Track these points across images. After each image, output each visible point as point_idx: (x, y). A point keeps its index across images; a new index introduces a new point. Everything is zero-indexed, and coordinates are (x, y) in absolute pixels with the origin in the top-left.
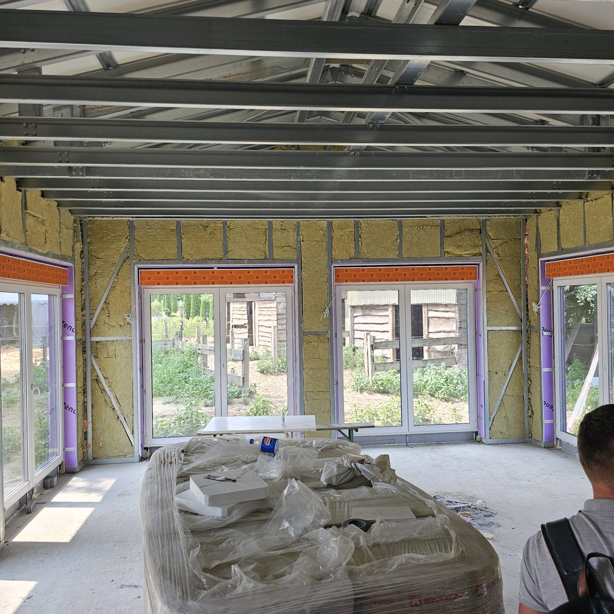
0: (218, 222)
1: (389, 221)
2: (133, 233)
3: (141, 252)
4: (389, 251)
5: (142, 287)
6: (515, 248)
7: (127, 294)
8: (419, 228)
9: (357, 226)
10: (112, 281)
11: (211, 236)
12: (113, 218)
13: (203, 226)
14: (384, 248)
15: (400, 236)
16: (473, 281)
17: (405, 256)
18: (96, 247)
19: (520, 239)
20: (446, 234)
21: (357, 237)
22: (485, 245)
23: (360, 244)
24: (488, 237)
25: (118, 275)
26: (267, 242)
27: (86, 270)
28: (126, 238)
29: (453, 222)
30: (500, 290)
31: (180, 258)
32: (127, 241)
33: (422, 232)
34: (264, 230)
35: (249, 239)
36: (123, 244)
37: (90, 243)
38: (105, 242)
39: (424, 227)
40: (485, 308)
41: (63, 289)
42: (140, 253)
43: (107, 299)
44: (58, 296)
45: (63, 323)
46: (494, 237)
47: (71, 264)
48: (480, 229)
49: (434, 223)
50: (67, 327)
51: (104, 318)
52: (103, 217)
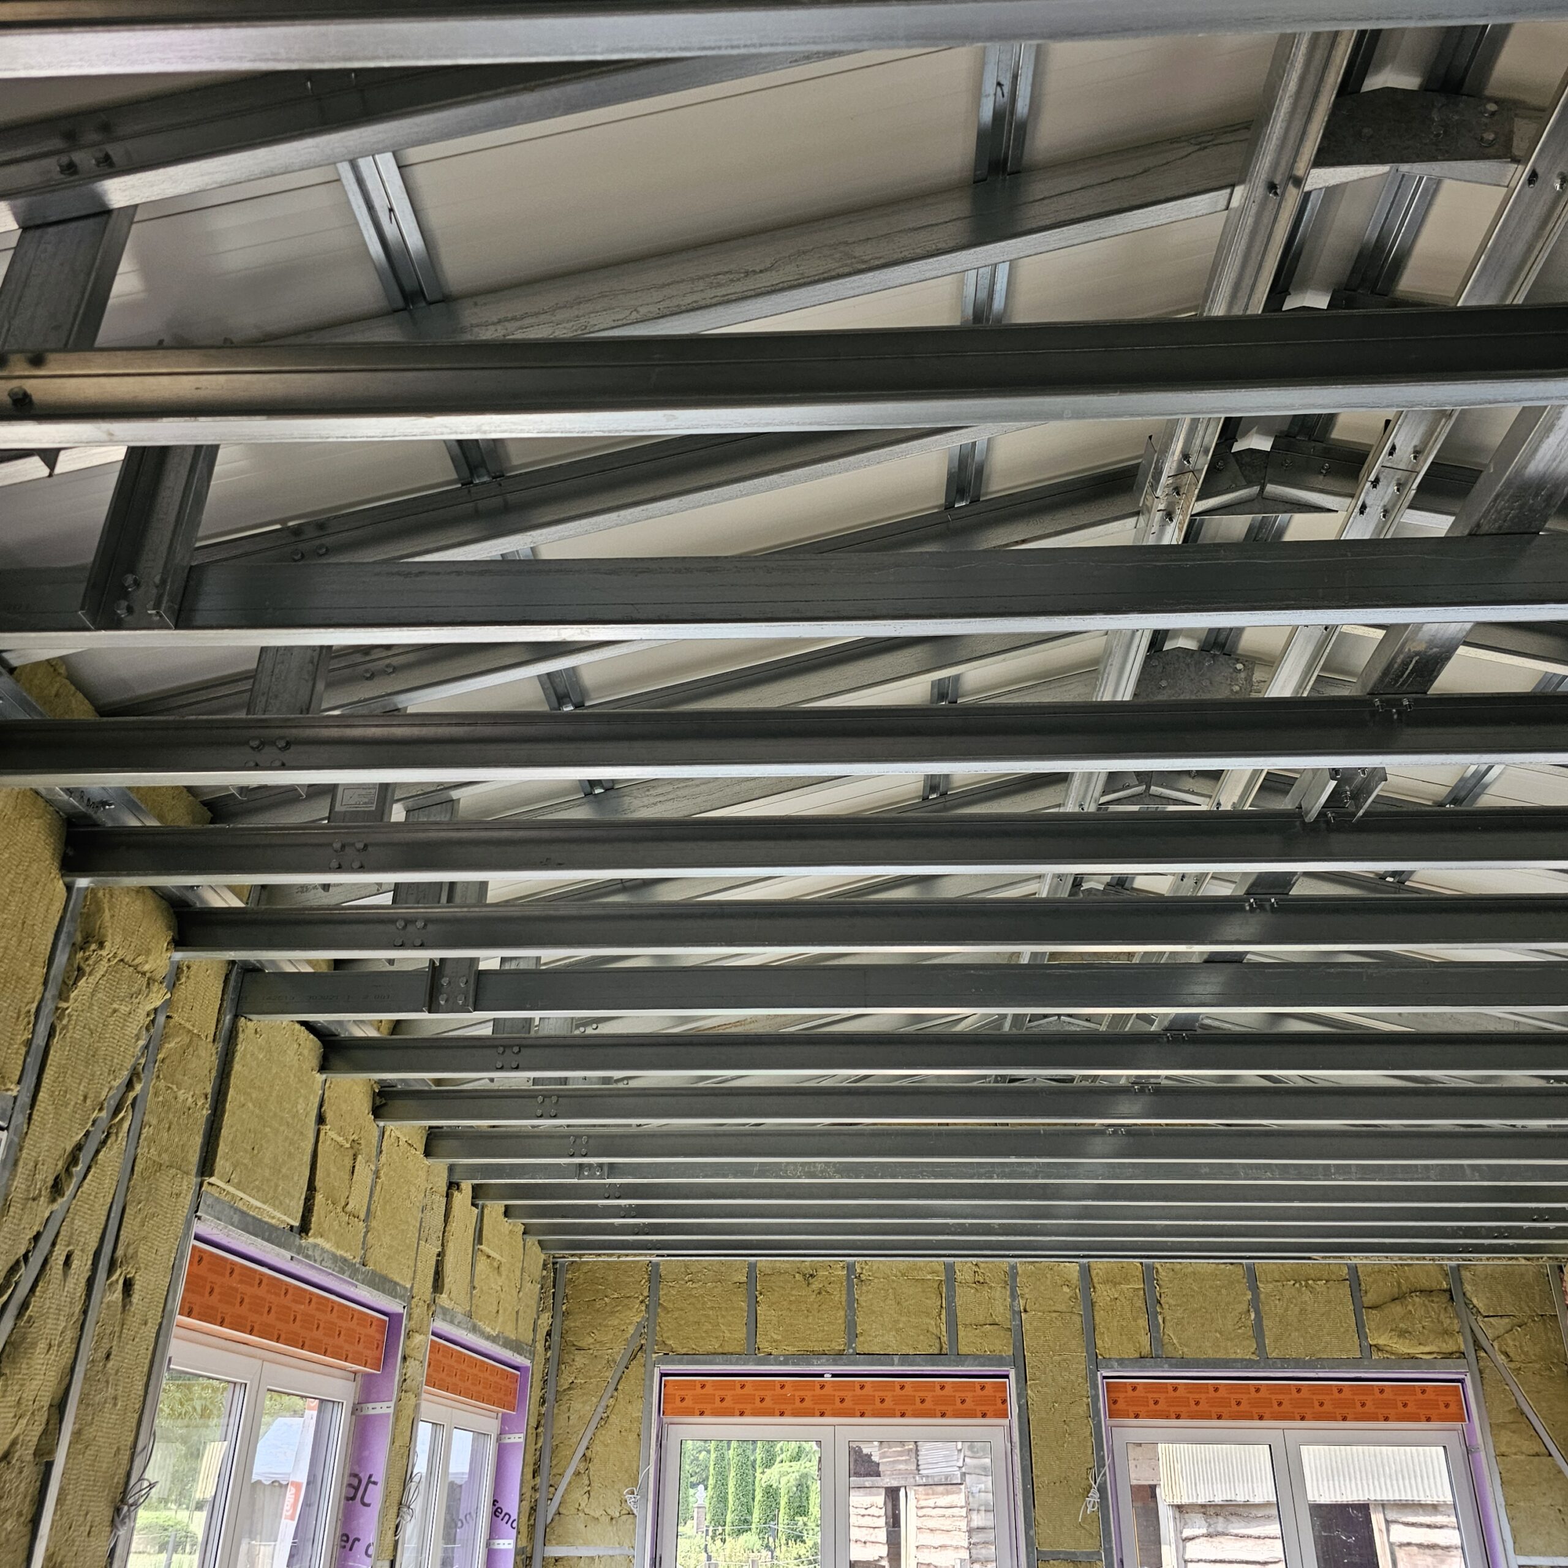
0: (835, 1266)
1: (1223, 1266)
2: (658, 1289)
3: (669, 1334)
4: (1232, 1340)
5: (665, 1420)
6: (1548, 1339)
7: (632, 1437)
8: (1297, 1285)
9: (1149, 1276)
10: (603, 1404)
11: (820, 1297)
12: (619, 1257)
13: (804, 1275)
14: (1220, 1333)
15: (1255, 1303)
16: (1458, 1425)
17: (1274, 1355)
18: (578, 1324)
19: (1556, 1316)
20: (1368, 1300)
21: (1152, 1304)
22: (1468, 1331)
23: (1161, 1321)
24: (1474, 1310)
25: (616, 1389)
26: (944, 1312)
27: (551, 1378)
28: (642, 1302)
29: (1379, 1271)
30: (1532, 1452)
31: (752, 1352)
32: (644, 1308)
33: (1307, 1296)
34: (936, 1285)
35: (905, 1304)
36: (635, 1316)
37: (566, 1314)
38: (598, 1311)
39: (1310, 1282)
40: (1501, 1500)
41: (505, 1420)
42: (668, 1338)
43: (588, 1448)
44: (494, 1437)
45: (494, 1505)
46: (1489, 1310)
47: (527, 1363)
48: (1450, 1290)
49: (1333, 1273)
50: (501, 1516)
51: (578, 1496)
52: (599, 1255)
